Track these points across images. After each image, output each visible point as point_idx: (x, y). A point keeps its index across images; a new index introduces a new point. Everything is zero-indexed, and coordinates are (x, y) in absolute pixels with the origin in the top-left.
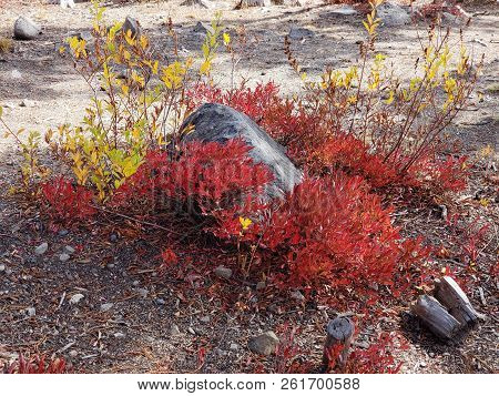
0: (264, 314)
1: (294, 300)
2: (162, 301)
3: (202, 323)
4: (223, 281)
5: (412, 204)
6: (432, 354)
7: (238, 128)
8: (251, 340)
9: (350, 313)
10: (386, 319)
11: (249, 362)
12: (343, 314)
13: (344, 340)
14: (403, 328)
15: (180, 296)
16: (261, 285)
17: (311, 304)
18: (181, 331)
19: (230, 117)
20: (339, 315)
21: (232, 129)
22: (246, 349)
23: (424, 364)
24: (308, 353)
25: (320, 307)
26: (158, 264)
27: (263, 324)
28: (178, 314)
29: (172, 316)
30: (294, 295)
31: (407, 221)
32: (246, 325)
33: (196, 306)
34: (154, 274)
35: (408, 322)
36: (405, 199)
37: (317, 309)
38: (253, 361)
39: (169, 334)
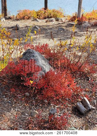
0: (36, 106)
1: (45, 102)
2: (10, 102)
3: (20, 108)
4: (27, 97)
5: (82, 77)
6: (79, 118)
7: (35, 56)
8: (31, 113)
9: (59, 106)
10: (69, 108)
11: (30, 119)
12: (57, 106)
13: (54, 114)
14: (73, 110)
15: (15, 101)
16: (37, 98)
17: (49, 103)
18: (14, 110)
19: (34, 53)
20: (56, 107)
21: (33, 56)
22: (30, 115)
23: (76, 120)
24: (46, 117)
25: (51, 104)
26: (10, 92)
27: (35, 109)
28: (13, 105)
29: (12, 106)
30: (45, 101)
31: (80, 81)
32: (31, 109)
33: (19, 103)
34: (9, 94)
35: (74, 109)
36: (80, 75)
37: (50, 105)
38: (31, 119)
39: (10, 110)
